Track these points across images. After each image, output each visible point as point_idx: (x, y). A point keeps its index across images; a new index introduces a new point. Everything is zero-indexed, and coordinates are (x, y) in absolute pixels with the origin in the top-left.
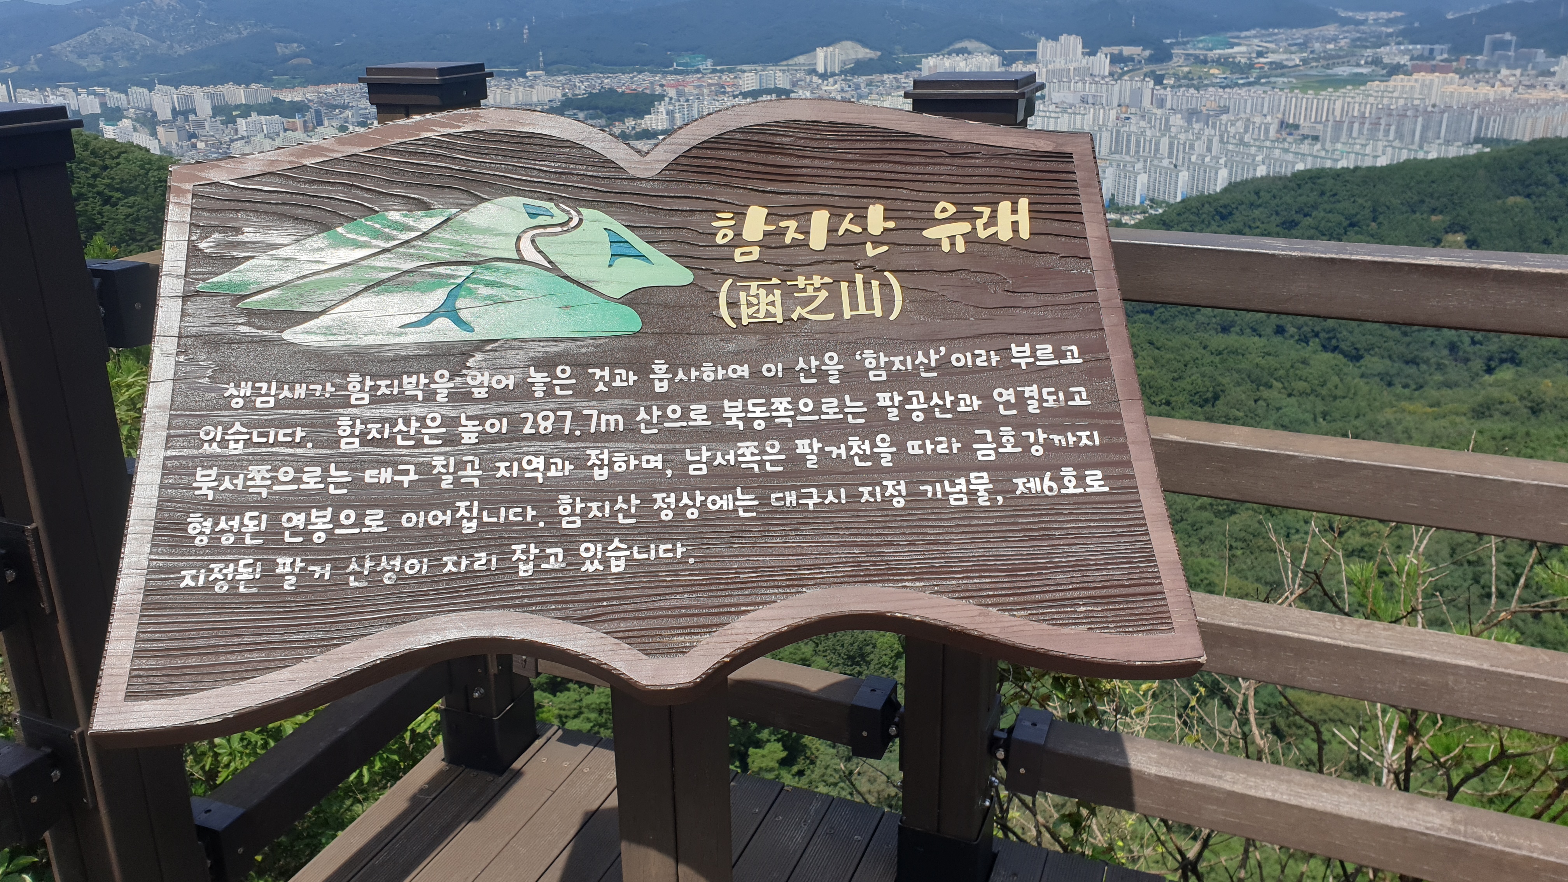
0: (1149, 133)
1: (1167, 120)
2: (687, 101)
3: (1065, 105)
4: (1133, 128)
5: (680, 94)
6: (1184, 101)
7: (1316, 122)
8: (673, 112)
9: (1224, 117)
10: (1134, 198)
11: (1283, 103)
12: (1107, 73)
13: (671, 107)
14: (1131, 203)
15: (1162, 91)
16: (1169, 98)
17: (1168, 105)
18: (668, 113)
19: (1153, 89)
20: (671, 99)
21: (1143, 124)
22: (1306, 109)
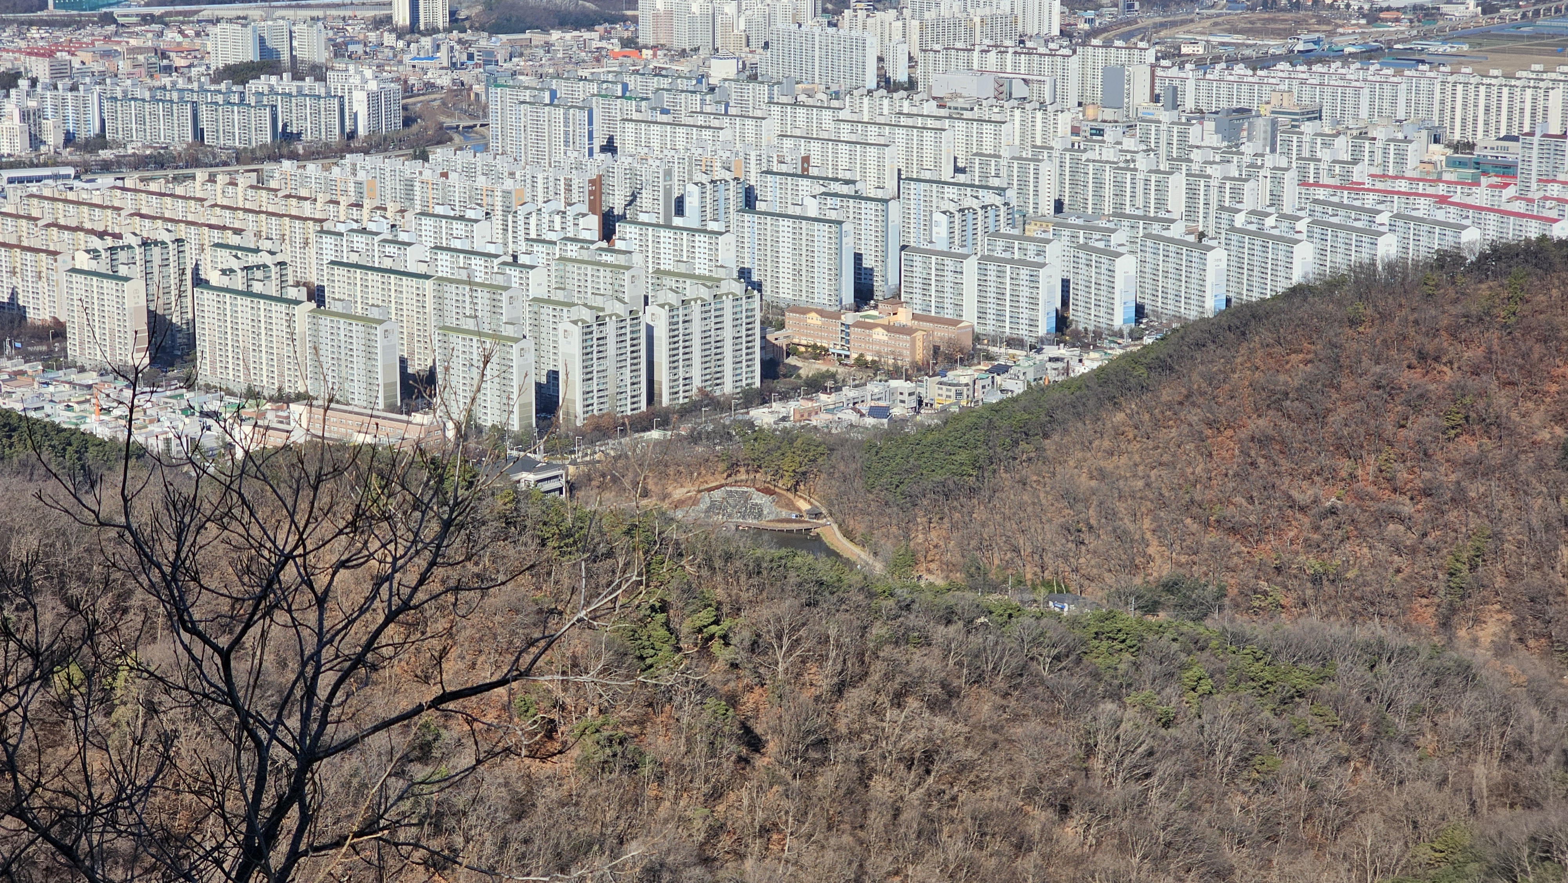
0: (1142, 163)
1: (1183, 137)
2: (74, 88)
3: (960, 103)
4: (1109, 154)
5: (59, 71)
6: (1224, 92)
7: (1507, 138)
8: (39, 113)
9: (1308, 128)
10: (1111, 312)
11: (1437, 96)
12: (1056, 31)
13: (32, 104)
14: (1103, 323)
15: (1174, 72)
16: (1190, 85)
17: (1189, 104)
18: (25, 115)
19: (1153, 67)
20: (34, 82)
21: (1129, 143)
22: (1487, 110)
